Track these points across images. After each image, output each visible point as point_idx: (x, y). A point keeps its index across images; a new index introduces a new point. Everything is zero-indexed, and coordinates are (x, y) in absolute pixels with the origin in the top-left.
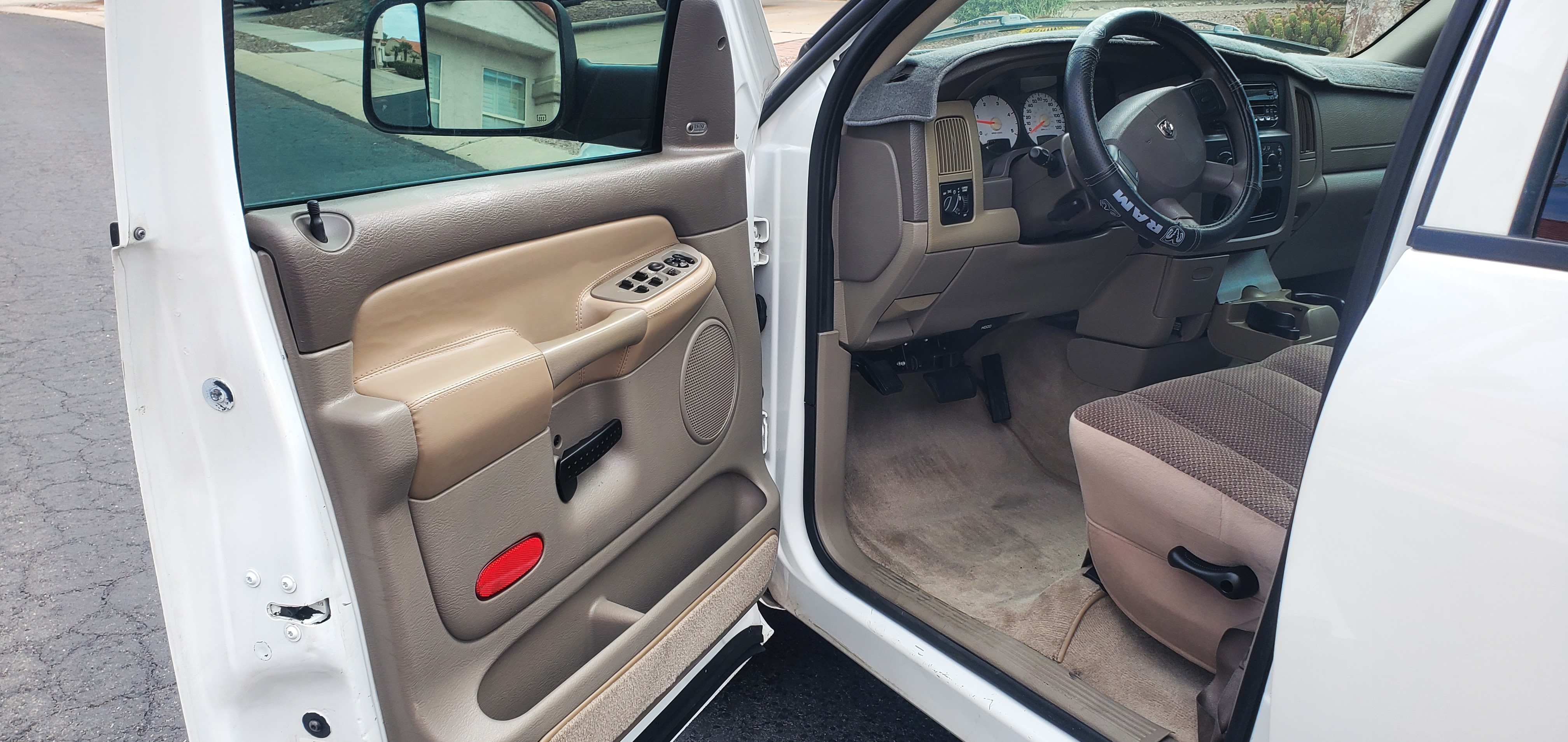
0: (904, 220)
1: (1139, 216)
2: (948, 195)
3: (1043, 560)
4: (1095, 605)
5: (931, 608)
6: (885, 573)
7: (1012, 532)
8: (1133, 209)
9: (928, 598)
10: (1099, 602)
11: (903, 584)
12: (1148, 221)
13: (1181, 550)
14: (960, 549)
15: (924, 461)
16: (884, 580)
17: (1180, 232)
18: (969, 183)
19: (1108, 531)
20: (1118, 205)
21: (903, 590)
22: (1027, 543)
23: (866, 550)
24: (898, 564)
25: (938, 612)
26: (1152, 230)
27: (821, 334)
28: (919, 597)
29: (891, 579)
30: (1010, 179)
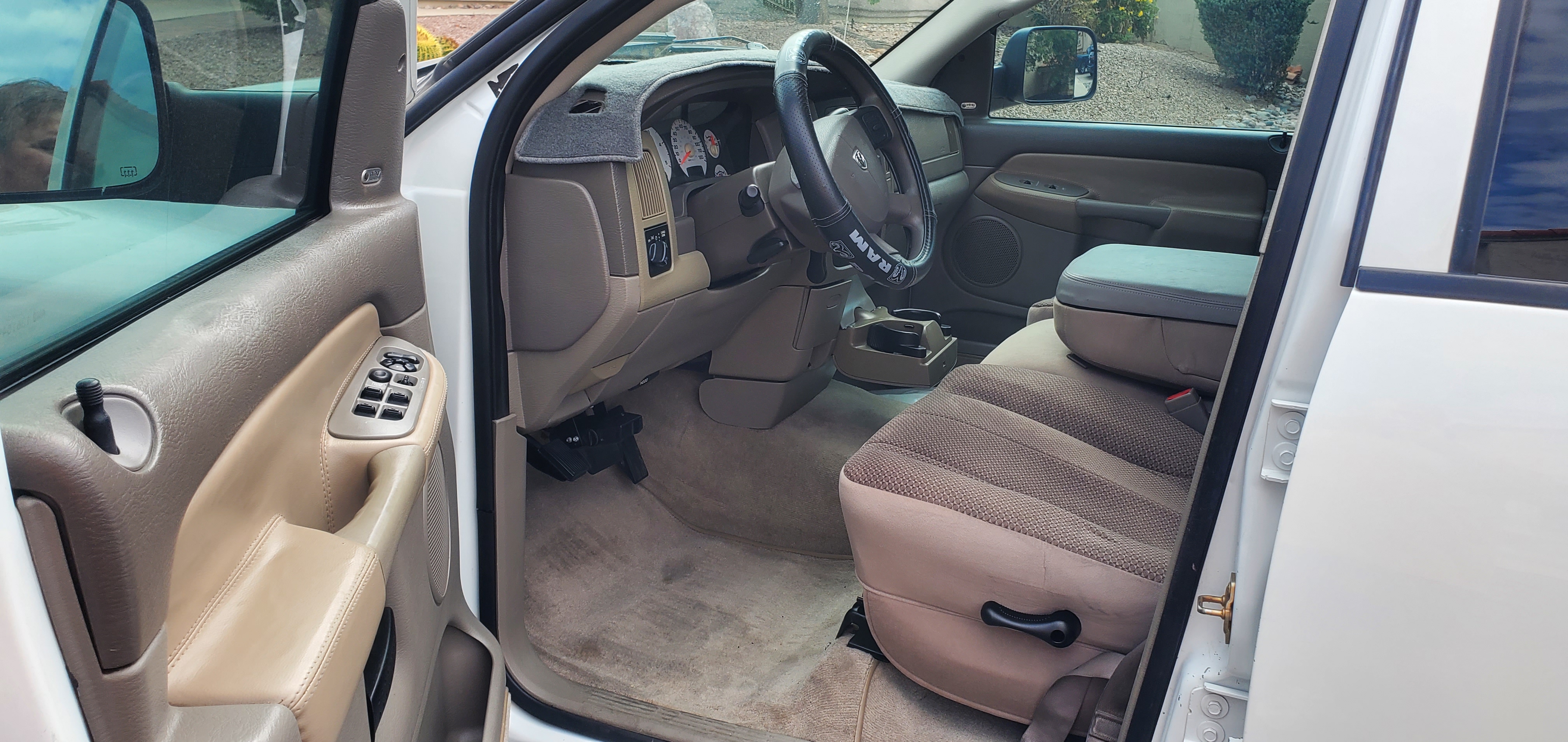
0: (611, 275)
1: (873, 256)
2: (654, 241)
3: (754, 632)
4: (873, 678)
5: (686, 726)
6: (604, 696)
7: (701, 606)
8: (868, 249)
9: (674, 715)
10: (875, 672)
11: (634, 704)
12: (880, 261)
13: (992, 605)
14: (664, 642)
15: (574, 545)
16: (610, 707)
17: (903, 269)
18: (664, 226)
19: (895, 597)
20: (853, 246)
21: (638, 712)
22: (725, 618)
23: (564, 672)
24: (609, 680)
25: (696, 729)
26: (883, 269)
27: (498, 421)
28: (663, 716)
29: (616, 702)
30: (691, 220)
